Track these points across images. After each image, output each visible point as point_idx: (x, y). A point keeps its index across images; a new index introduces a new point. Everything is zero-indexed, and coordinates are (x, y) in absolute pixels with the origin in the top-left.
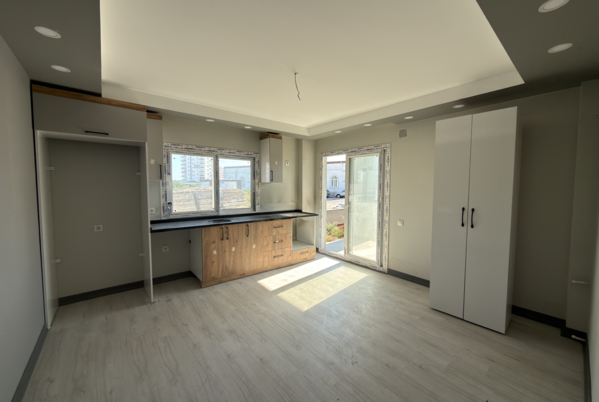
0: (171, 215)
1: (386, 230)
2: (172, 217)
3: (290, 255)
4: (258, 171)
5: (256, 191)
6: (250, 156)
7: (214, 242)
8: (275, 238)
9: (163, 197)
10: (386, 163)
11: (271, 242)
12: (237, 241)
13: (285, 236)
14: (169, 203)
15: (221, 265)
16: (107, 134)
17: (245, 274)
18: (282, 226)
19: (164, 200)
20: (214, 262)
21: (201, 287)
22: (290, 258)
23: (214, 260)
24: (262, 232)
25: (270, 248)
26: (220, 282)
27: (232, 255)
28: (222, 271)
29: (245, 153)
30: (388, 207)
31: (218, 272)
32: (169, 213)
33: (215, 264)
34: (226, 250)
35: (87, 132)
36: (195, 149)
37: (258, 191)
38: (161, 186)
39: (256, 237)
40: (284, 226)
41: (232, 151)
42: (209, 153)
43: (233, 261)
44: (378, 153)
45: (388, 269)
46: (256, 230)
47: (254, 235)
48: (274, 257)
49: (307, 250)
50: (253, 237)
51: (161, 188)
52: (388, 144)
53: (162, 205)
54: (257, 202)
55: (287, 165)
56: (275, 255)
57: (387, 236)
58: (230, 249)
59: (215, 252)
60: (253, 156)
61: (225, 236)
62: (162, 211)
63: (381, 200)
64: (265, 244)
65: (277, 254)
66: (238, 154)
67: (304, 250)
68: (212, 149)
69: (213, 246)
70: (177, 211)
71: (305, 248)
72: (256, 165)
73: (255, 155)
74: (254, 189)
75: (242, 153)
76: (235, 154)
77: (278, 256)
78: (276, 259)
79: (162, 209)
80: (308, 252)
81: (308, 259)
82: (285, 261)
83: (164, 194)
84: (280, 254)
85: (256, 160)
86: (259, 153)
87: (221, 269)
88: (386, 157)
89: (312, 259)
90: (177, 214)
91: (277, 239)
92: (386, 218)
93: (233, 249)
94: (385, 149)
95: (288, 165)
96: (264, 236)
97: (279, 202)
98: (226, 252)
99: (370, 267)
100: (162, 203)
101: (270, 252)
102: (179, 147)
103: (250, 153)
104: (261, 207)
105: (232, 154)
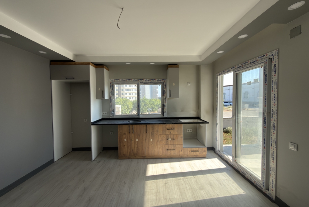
0: (114, 116)
1: (273, 150)
2: (114, 117)
3: (181, 151)
4: (165, 91)
5: (164, 103)
6: (160, 81)
7: (125, 134)
8: (168, 136)
9: (111, 107)
10: (273, 73)
11: (164, 139)
12: (139, 135)
13: (177, 136)
14: (113, 110)
15: (129, 148)
16: (74, 78)
17: (145, 157)
18: (174, 129)
19: (111, 108)
20: (125, 146)
21: (118, 159)
22: (181, 153)
23: (125, 145)
24: (158, 131)
25: (164, 143)
26: (129, 159)
27: (136, 143)
28: (130, 152)
29: (156, 80)
30: (276, 124)
31: (127, 152)
32: (113, 115)
33: (125, 147)
34: (132, 140)
35: (66, 78)
36: (126, 81)
37: (166, 104)
38: (110, 101)
39: (152, 134)
40: (176, 129)
41: (148, 80)
42: (133, 82)
43: (137, 147)
44: (263, 64)
45: (276, 197)
46: (153, 129)
47: (151, 133)
48: (167, 150)
49: (197, 149)
50: (150, 134)
51: (110, 102)
52: (274, 51)
53: (110, 111)
54: (165, 110)
55: (188, 85)
56: (168, 149)
57: (275, 157)
58: (135, 140)
59: (125, 140)
60: (161, 81)
61: (131, 131)
62: (110, 114)
63: (266, 115)
64: (160, 140)
65: (170, 148)
66: (151, 81)
67: (195, 149)
68: (136, 80)
69: (124, 136)
70: (117, 114)
71: (196, 148)
72: (164, 87)
73: (163, 81)
74: (163, 102)
75: (154, 80)
76: (150, 82)
77: (171, 150)
78: (169, 151)
79: (110, 113)
80: (198, 151)
81: (198, 156)
82: (177, 154)
83: (111, 105)
84: (172, 148)
85: (164, 83)
86: (166, 79)
87: (129, 150)
88: (273, 66)
89: (204, 157)
90: (117, 116)
91: (169, 137)
92: (273, 137)
93: (137, 140)
94: (270, 57)
95: (190, 85)
96: (159, 134)
97: (182, 111)
98: (132, 141)
99: (255, 184)
100: (110, 110)
101: (164, 146)
102: (118, 80)
103: (160, 80)
104: (168, 114)
105: (148, 82)
